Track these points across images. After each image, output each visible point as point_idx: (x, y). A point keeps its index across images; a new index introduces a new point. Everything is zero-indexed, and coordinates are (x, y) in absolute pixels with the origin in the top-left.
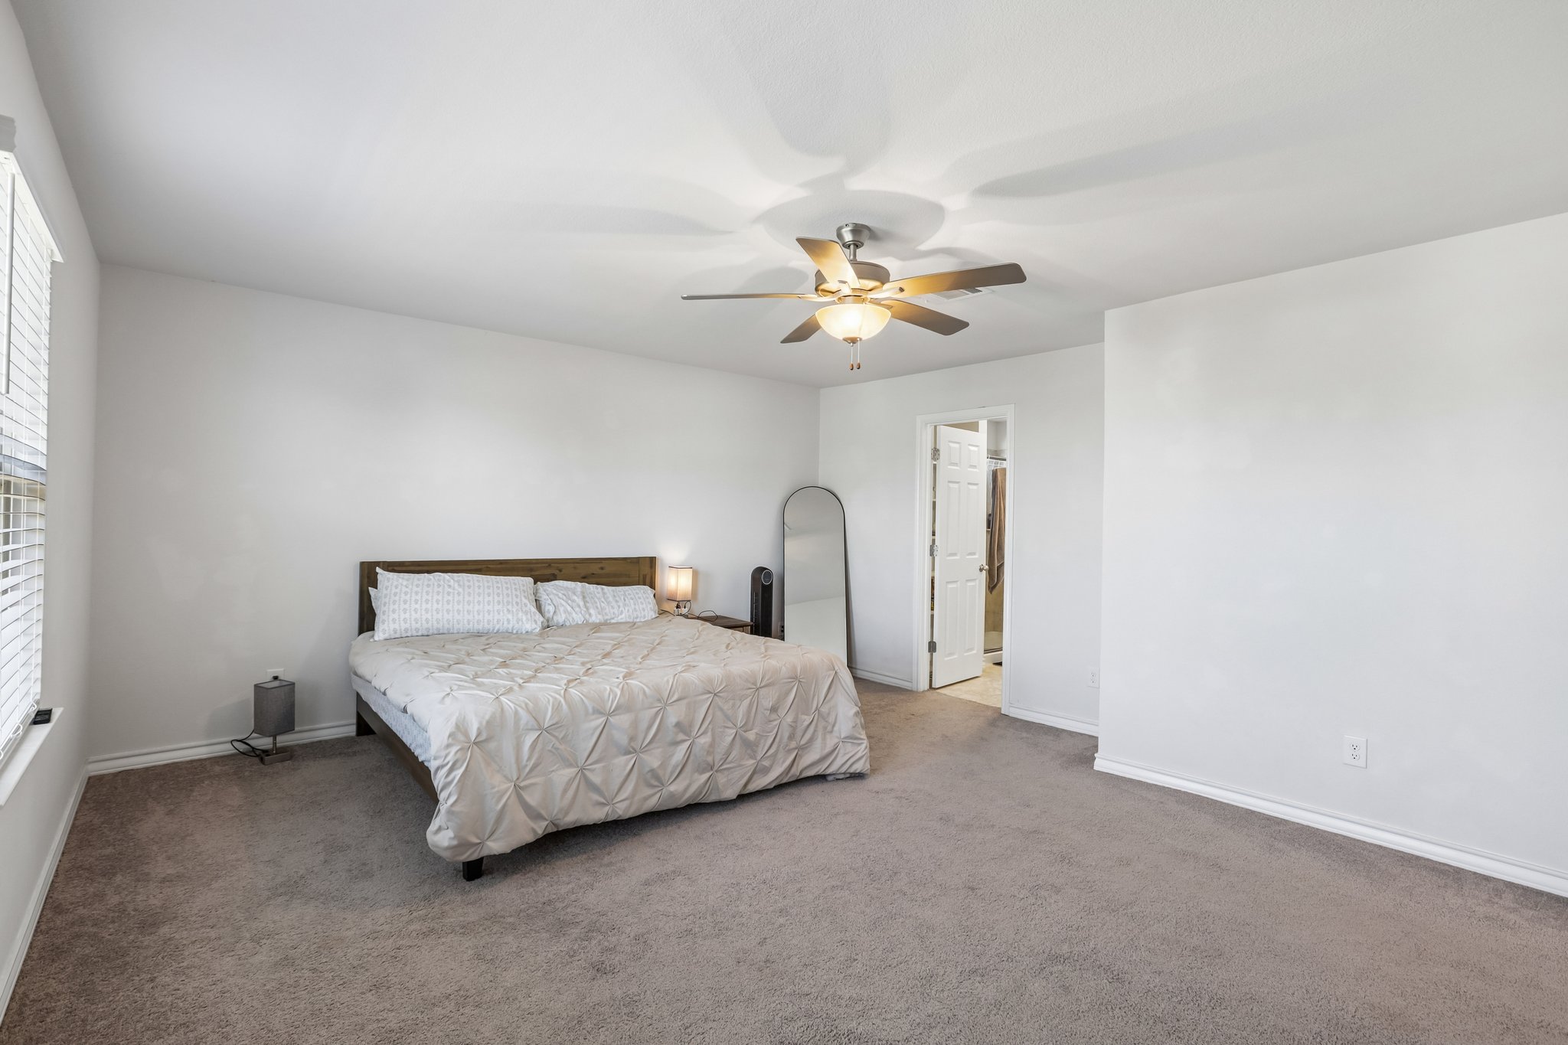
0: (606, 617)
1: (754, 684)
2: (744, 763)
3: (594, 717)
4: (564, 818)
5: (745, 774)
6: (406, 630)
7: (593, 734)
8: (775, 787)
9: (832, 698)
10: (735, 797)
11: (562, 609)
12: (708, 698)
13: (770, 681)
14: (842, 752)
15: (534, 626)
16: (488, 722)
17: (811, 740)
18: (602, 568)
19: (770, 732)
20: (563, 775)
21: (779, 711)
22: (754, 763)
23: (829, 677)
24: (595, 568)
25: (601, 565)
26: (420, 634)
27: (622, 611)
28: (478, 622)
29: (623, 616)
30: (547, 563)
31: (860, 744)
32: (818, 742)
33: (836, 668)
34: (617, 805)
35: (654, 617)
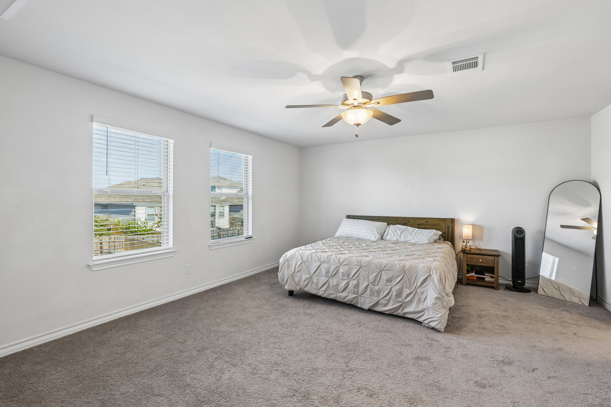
0: (406, 240)
1: (381, 267)
2: (373, 298)
3: (317, 262)
4: (304, 288)
5: (372, 302)
6: (341, 235)
7: (316, 267)
8: (388, 314)
9: (425, 286)
10: (367, 309)
11: (390, 234)
12: (358, 268)
13: (389, 269)
14: (426, 313)
15: (374, 239)
16: (291, 256)
17: (411, 301)
18: (427, 222)
19: (386, 290)
20: (305, 276)
21: (392, 282)
22: (377, 300)
23: (425, 275)
24: (423, 222)
25: (426, 221)
26: (345, 236)
27: (414, 238)
28: (359, 235)
29: (414, 240)
30: (403, 218)
31: (437, 314)
32: (414, 304)
33: (431, 273)
34: (320, 291)
35: (427, 242)
